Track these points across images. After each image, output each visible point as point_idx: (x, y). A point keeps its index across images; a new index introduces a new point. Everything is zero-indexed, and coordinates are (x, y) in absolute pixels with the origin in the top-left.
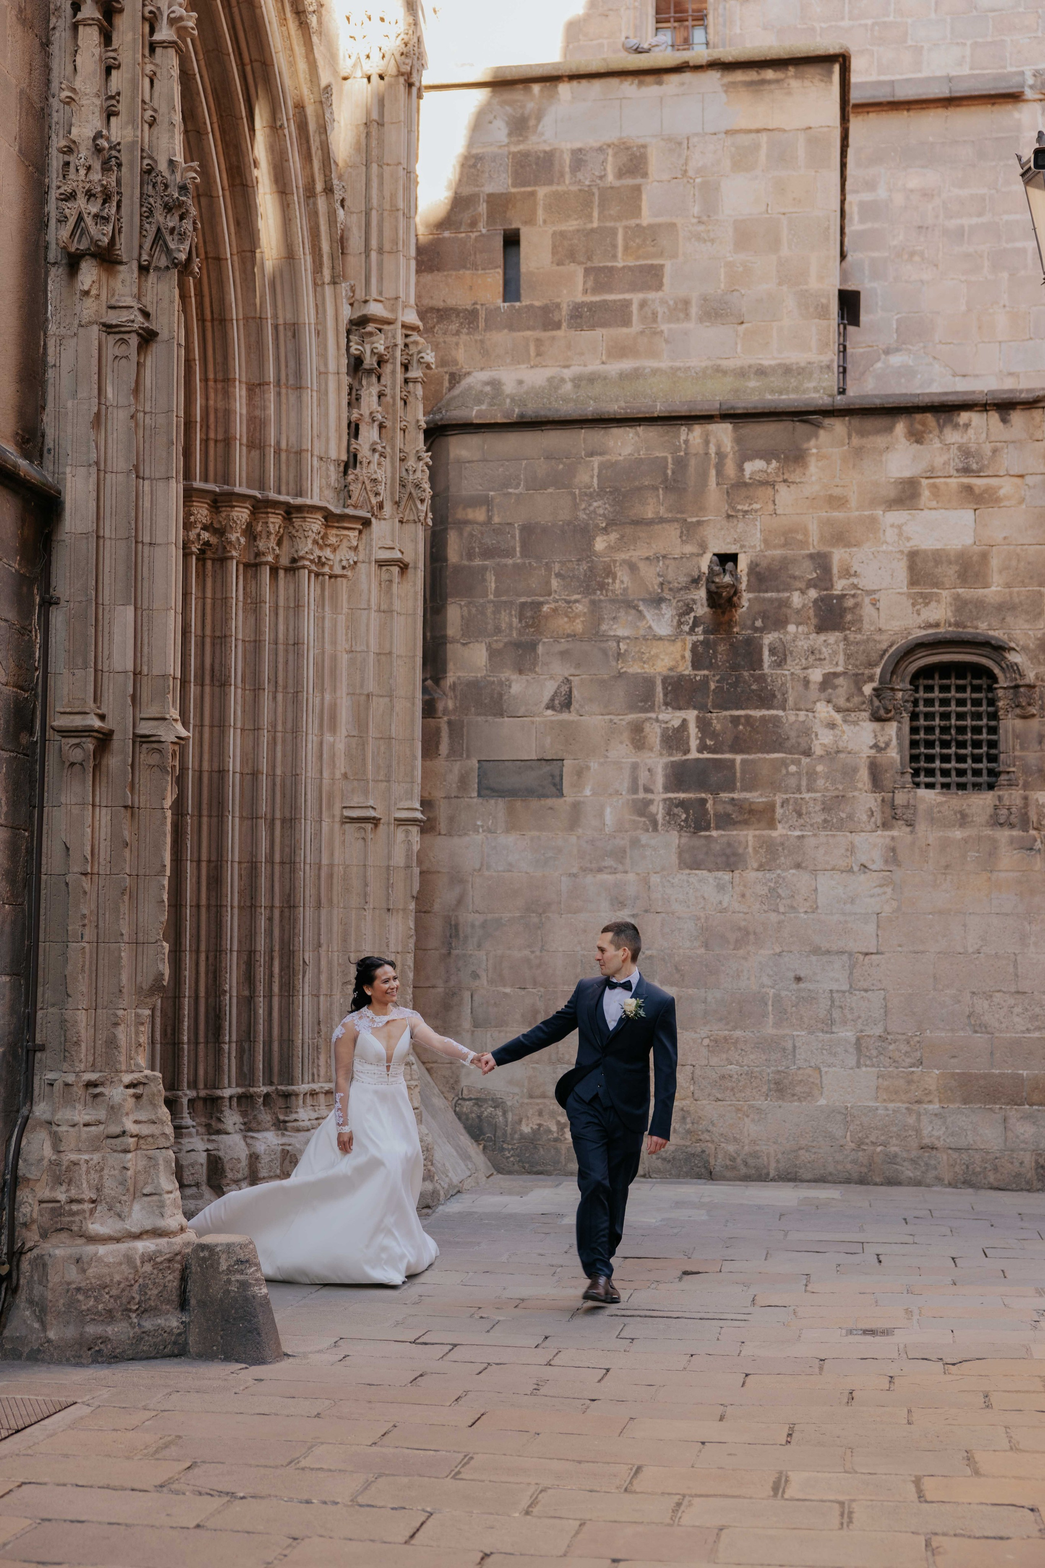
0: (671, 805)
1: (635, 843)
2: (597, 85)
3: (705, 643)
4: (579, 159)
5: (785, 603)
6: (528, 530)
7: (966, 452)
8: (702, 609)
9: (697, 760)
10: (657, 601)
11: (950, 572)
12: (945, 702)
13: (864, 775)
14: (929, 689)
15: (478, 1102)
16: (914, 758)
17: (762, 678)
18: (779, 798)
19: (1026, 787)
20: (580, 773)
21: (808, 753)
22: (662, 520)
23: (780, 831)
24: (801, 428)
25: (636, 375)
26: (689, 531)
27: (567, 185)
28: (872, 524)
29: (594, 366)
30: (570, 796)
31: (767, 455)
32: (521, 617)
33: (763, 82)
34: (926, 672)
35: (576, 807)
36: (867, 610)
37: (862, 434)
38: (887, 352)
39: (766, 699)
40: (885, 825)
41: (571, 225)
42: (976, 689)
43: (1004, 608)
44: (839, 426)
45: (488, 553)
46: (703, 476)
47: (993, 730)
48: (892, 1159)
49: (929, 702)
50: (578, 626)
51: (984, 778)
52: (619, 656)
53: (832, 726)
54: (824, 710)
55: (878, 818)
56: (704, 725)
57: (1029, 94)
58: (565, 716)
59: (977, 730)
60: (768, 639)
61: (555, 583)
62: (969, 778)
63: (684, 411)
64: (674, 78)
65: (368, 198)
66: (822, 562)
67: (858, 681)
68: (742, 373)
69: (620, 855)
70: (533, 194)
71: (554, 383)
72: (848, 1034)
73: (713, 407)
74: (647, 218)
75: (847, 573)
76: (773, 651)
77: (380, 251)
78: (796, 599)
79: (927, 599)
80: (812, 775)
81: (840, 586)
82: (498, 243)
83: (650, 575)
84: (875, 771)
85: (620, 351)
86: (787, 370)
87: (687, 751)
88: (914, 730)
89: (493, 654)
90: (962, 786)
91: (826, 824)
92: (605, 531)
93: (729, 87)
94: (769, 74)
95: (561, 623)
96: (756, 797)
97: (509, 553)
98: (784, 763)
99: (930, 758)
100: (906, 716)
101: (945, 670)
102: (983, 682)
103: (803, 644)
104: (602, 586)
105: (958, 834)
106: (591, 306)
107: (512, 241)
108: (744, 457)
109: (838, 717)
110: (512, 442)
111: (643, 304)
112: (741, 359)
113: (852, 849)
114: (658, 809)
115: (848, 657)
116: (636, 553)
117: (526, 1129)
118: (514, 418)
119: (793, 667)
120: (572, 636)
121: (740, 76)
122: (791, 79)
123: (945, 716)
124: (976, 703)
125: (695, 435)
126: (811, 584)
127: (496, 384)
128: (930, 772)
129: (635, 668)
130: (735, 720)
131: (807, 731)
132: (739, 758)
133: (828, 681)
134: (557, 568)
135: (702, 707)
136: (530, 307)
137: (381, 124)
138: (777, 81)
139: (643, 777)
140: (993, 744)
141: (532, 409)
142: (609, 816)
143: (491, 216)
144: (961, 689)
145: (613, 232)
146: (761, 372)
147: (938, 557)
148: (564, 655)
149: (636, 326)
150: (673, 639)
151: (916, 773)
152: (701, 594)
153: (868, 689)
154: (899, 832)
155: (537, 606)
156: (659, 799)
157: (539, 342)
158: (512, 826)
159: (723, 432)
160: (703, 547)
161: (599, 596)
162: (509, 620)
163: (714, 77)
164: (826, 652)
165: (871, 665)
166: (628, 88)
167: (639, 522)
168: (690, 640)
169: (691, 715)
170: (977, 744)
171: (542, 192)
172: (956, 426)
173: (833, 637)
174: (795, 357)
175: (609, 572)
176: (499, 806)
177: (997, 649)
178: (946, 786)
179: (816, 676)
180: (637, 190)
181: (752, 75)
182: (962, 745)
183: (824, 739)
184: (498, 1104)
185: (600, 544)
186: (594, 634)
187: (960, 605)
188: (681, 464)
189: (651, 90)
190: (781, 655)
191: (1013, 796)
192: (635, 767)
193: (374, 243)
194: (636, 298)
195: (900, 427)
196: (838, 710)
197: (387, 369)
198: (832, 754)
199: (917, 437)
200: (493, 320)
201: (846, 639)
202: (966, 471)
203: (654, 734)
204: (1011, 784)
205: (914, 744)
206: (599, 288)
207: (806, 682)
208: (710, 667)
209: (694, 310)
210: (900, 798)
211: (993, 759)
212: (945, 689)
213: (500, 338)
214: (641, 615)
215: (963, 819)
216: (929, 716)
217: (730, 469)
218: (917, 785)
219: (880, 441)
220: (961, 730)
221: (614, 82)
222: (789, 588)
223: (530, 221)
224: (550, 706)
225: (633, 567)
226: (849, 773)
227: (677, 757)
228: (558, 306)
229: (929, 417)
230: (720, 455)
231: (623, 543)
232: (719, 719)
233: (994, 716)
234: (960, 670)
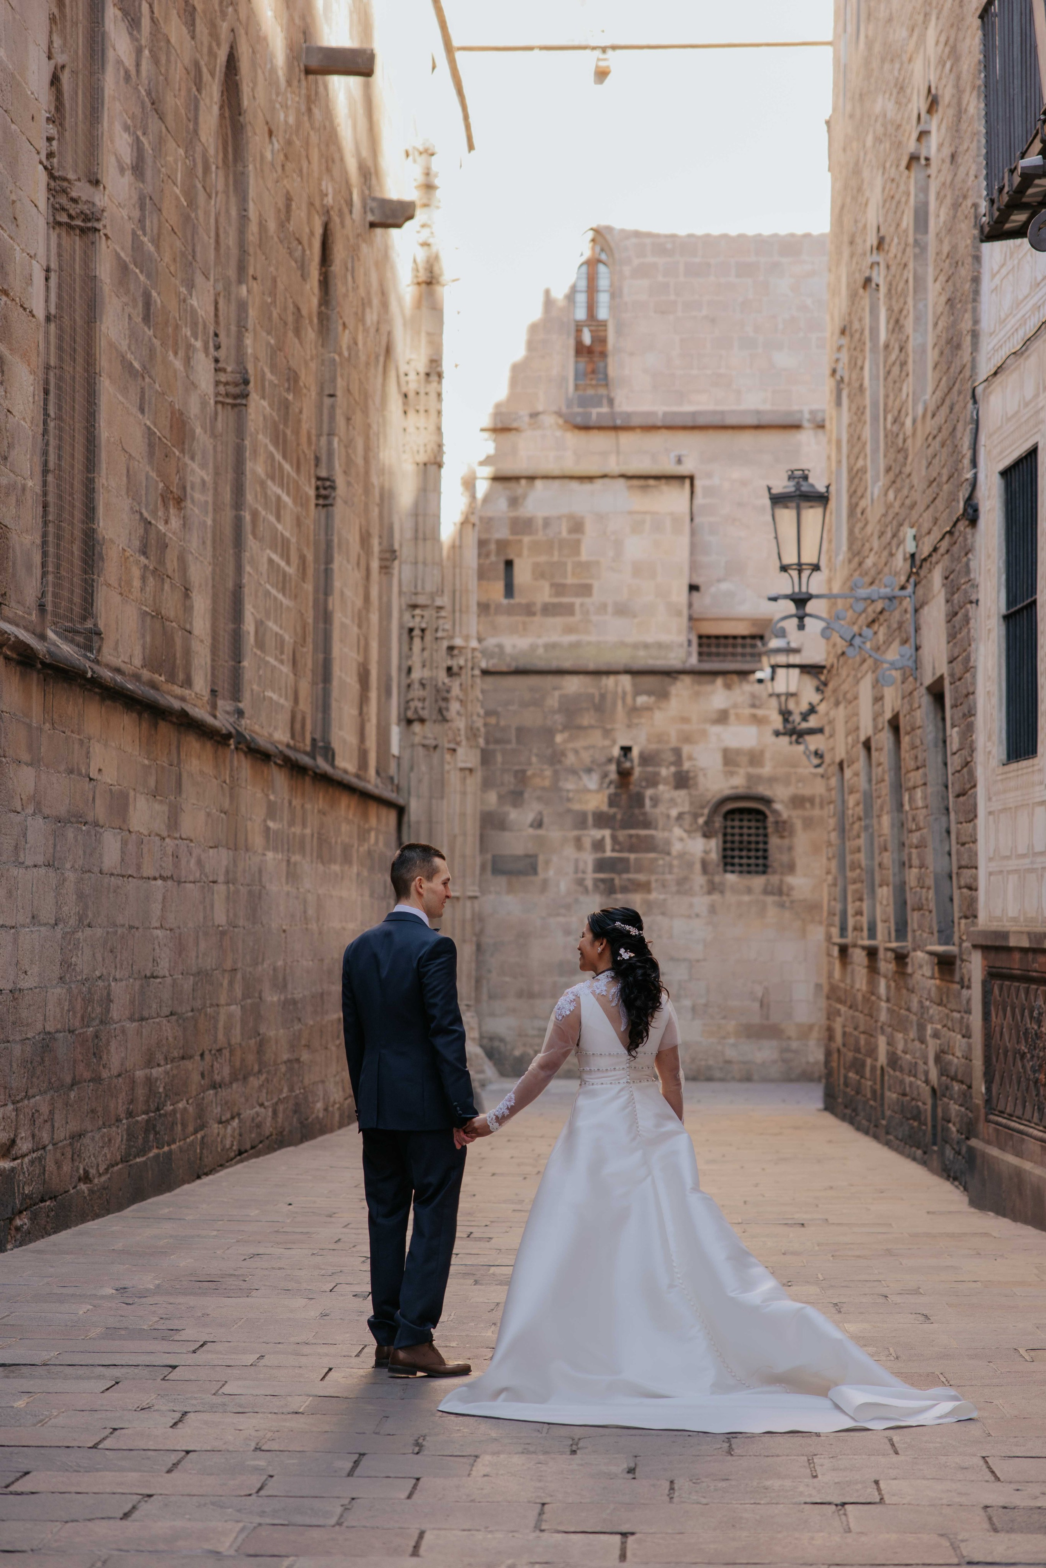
0: (596, 881)
1: (577, 901)
2: (557, 483)
3: (616, 795)
4: (547, 522)
5: (657, 774)
6: (520, 730)
7: (753, 696)
8: (613, 776)
9: (611, 858)
10: (589, 771)
11: (744, 760)
12: (741, 828)
13: (698, 867)
14: (733, 820)
15: (491, 1039)
16: (725, 857)
17: (645, 814)
18: (653, 878)
19: (782, 874)
20: (547, 862)
21: (669, 854)
22: (591, 727)
23: (654, 896)
24: (667, 680)
25: (576, 645)
26: (607, 733)
27: (540, 536)
28: (704, 733)
29: (555, 638)
30: (542, 875)
31: (649, 693)
32: (516, 777)
33: (648, 486)
34: (732, 812)
35: (545, 882)
36: (701, 779)
37: (700, 683)
38: (719, 581)
39: (647, 824)
40: (710, 892)
41: (543, 559)
42: (757, 821)
43: (772, 780)
44: (687, 680)
45: (498, 741)
46: (614, 704)
47: (766, 843)
48: (709, 1068)
49: (733, 827)
50: (547, 783)
51: (761, 869)
52: (569, 800)
53: (681, 840)
54: (678, 832)
55: (705, 889)
56: (614, 838)
57: (806, 424)
58: (540, 832)
59: (757, 843)
60: (649, 792)
61: (534, 759)
62: (753, 868)
63: (604, 668)
64: (600, 482)
65: (454, 584)
66: (677, 752)
67: (696, 816)
68: (636, 646)
69: (568, 907)
70: (520, 541)
71: (533, 647)
72: (687, 1003)
73: (621, 667)
74: (584, 557)
75: (690, 758)
76: (651, 799)
77: (461, 611)
78: (664, 772)
79: (732, 774)
80: (671, 866)
81: (686, 765)
82: (502, 566)
83: (586, 756)
84: (704, 865)
85: (569, 630)
86: (660, 646)
87: (604, 851)
88: (725, 842)
89: (500, 797)
90: (749, 872)
91: (678, 892)
92: (562, 731)
93: (630, 488)
94: (652, 482)
95: (537, 781)
96: (641, 877)
97: (509, 742)
98: (656, 859)
99: (733, 857)
100: (720, 836)
101: (741, 811)
102: (760, 817)
103: (667, 796)
104: (560, 762)
105: (746, 898)
106: (554, 605)
107: (509, 564)
108: (637, 693)
109: (684, 835)
110: (511, 681)
111: (582, 605)
112: (634, 637)
113: (691, 905)
114: (589, 883)
115: (691, 803)
116: (579, 744)
117: (517, 1053)
118: (513, 668)
119: (661, 809)
120: (543, 789)
121: (636, 482)
122: (664, 487)
123: (741, 835)
124: (757, 828)
125: (609, 682)
126: (672, 764)
127: (500, 646)
128: (733, 865)
129: (576, 807)
130: (631, 836)
131: (668, 842)
132: (632, 856)
133: (680, 816)
134: (535, 751)
135: (613, 828)
136: (519, 604)
137: (460, 547)
138: (655, 487)
139: (581, 865)
140: (765, 850)
141: (522, 663)
142: (563, 887)
143: (498, 553)
144: (749, 820)
145: (565, 564)
146: (646, 646)
147: (738, 752)
148: (539, 799)
149: (578, 617)
150: (598, 791)
151: (726, 864)
152: (613, 768)
153: (701, 821)
154: (716, 897)
155: (524, 772)
156: (590, 877)
157: (524, 623)
158: (510, 890)
159: (626, 681)
160: (614, 742)
161: (558, 767)
162: (509, 779)
163: (622, 481)
164: (679, 800)
165: (703, 807)
166: (575, 485)
167: (580, 728)
168: (607, 792)
169: (607, 833)
170: (757, 850)
171: (526, 539)
172: (748, 682)
173: (682, 793)
174: (664, 638)
175: (563, 754)
176: (502, 880)
177: (768, 801)
178: (741, 872)
179: (674, 813)
180: (578, 542)
181: (641, 482)
182: (749, 850)
183: (677, 847)
184: (502, 1040)
185: (559, 738)
186: (555, 788)
187: (750, 777)
188: (603, 697)
189: (587, 487)
190: (655, 801)
191: (774, 879)
192: (577, 861)
193: (457, 608)
194: (578, 601)
195: (719, 681)
196: (685, 831)
197: (464, 671)
198: (681, 855)
199: (728, 686)
200: (499, 609)
201: (690, 795)
202: (753, 706)
203: (587, 843)
204: (774, 872)
205: (725, 849)
206: (558, 594)
207: (668, 816)
208: (618, 806)
209: (610, 609)
210: (717, 879)
211: (765, 858)
212: (741, 820)
213: (503, 620)
214: (580, 778)
215: (749, 890)
216: (733, 835)
217: (629, 699)
218: (725, 871)
219: (709, 688)
220: (749, 842)
221: (566, 481)
222: (659, 765)
223: (520, 555)
224: (531, 826)
225: (576, 752)
226: (690, 865)
227: (599, 855)
228: (534, 604)
229: (735, 678)
230: (624, 693)
231: (571, 739)
232: (622, 834)
233: (766, 835)
234: (749, 811)
